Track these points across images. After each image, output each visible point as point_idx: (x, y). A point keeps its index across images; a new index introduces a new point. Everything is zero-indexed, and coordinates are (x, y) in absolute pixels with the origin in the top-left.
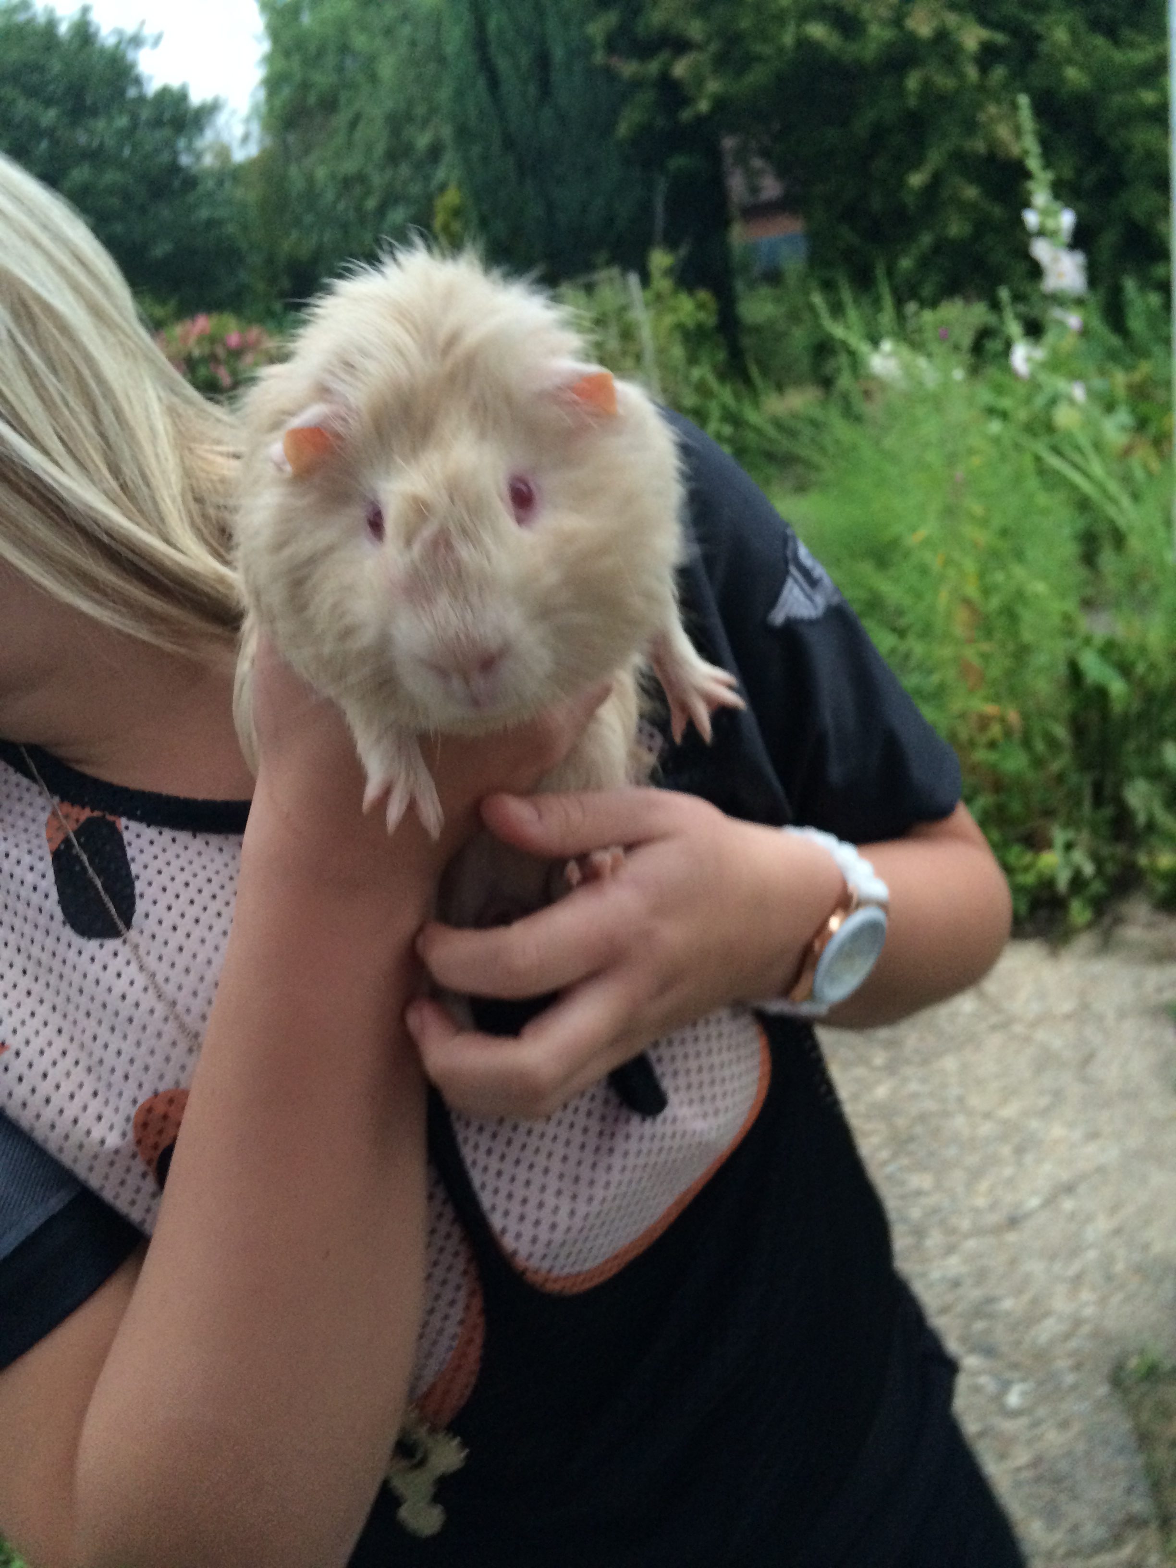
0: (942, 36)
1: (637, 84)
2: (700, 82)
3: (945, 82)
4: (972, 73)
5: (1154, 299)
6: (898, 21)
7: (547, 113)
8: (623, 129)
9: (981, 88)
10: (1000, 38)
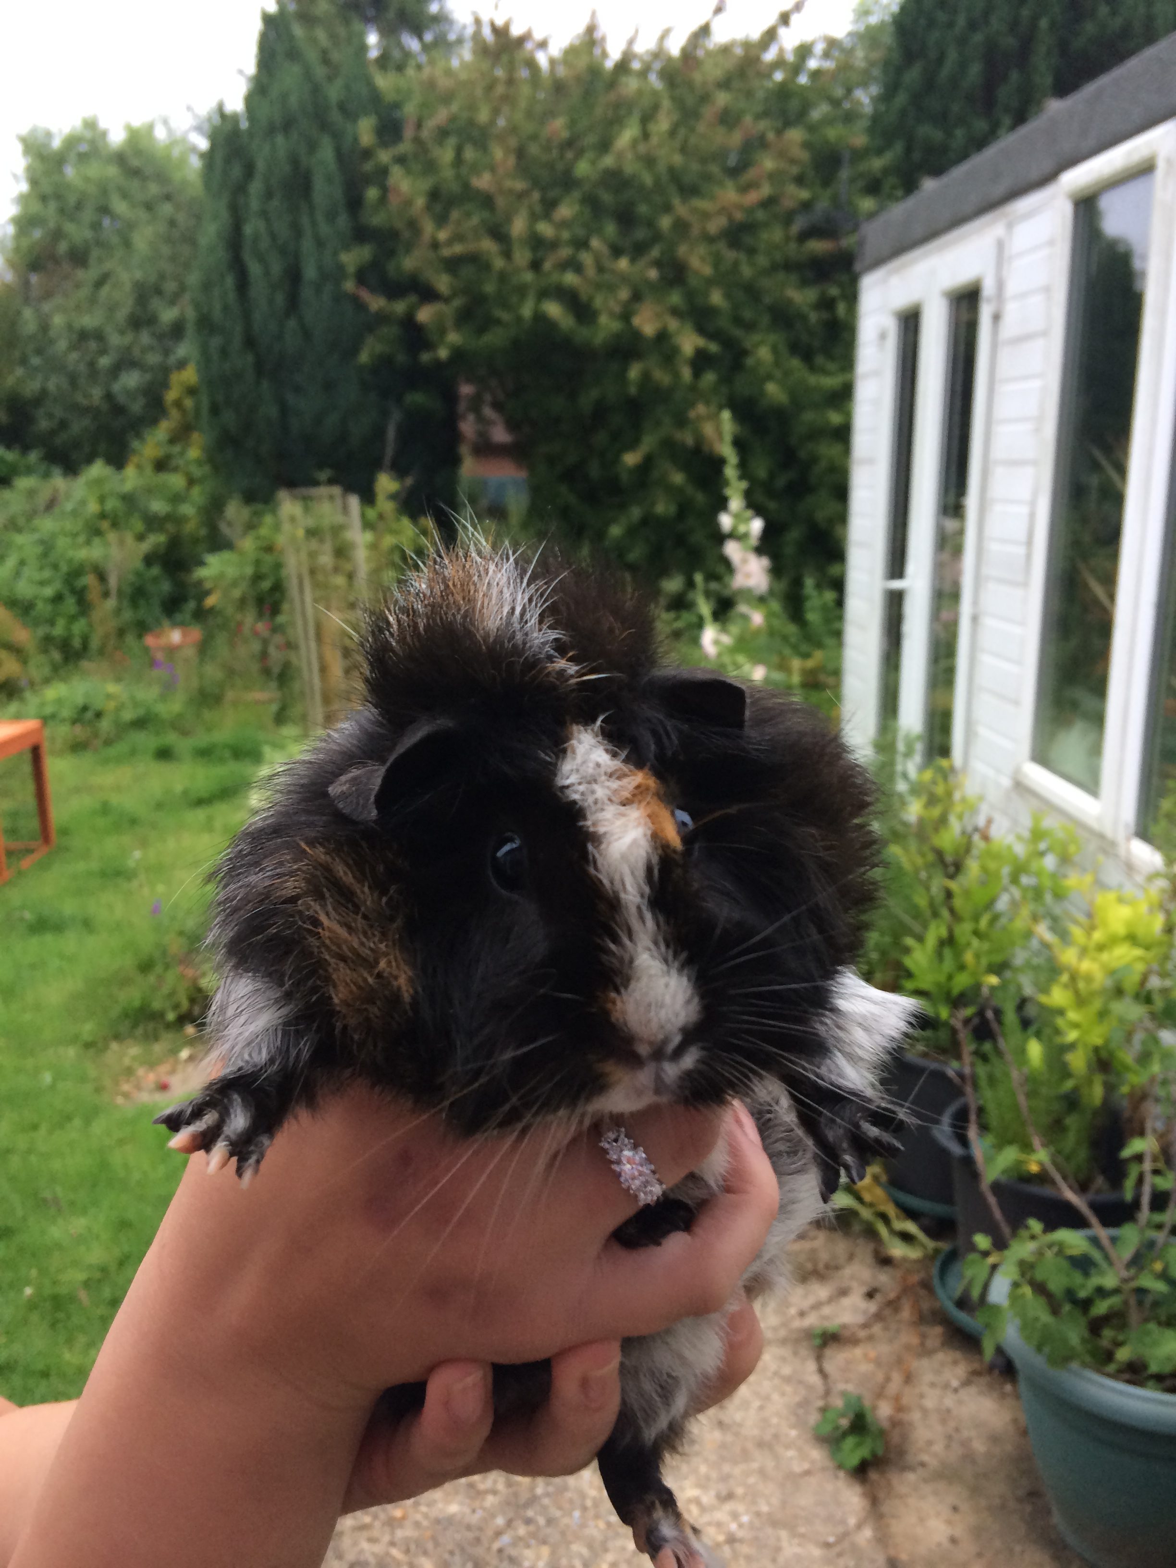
0: (662, 337)
1: (382, 318)
2: (443, 332)
3: (661, 377)
4: (686, 373)
5: (829, 596)
6: (626, 316)
7: (292, 323)
8: (364, 357)
9: (693, 388)
10: (713, 347)
